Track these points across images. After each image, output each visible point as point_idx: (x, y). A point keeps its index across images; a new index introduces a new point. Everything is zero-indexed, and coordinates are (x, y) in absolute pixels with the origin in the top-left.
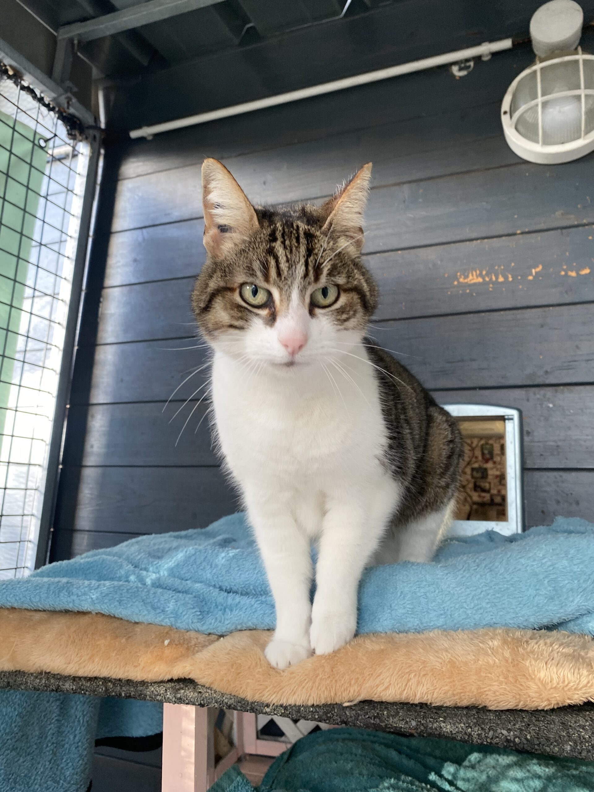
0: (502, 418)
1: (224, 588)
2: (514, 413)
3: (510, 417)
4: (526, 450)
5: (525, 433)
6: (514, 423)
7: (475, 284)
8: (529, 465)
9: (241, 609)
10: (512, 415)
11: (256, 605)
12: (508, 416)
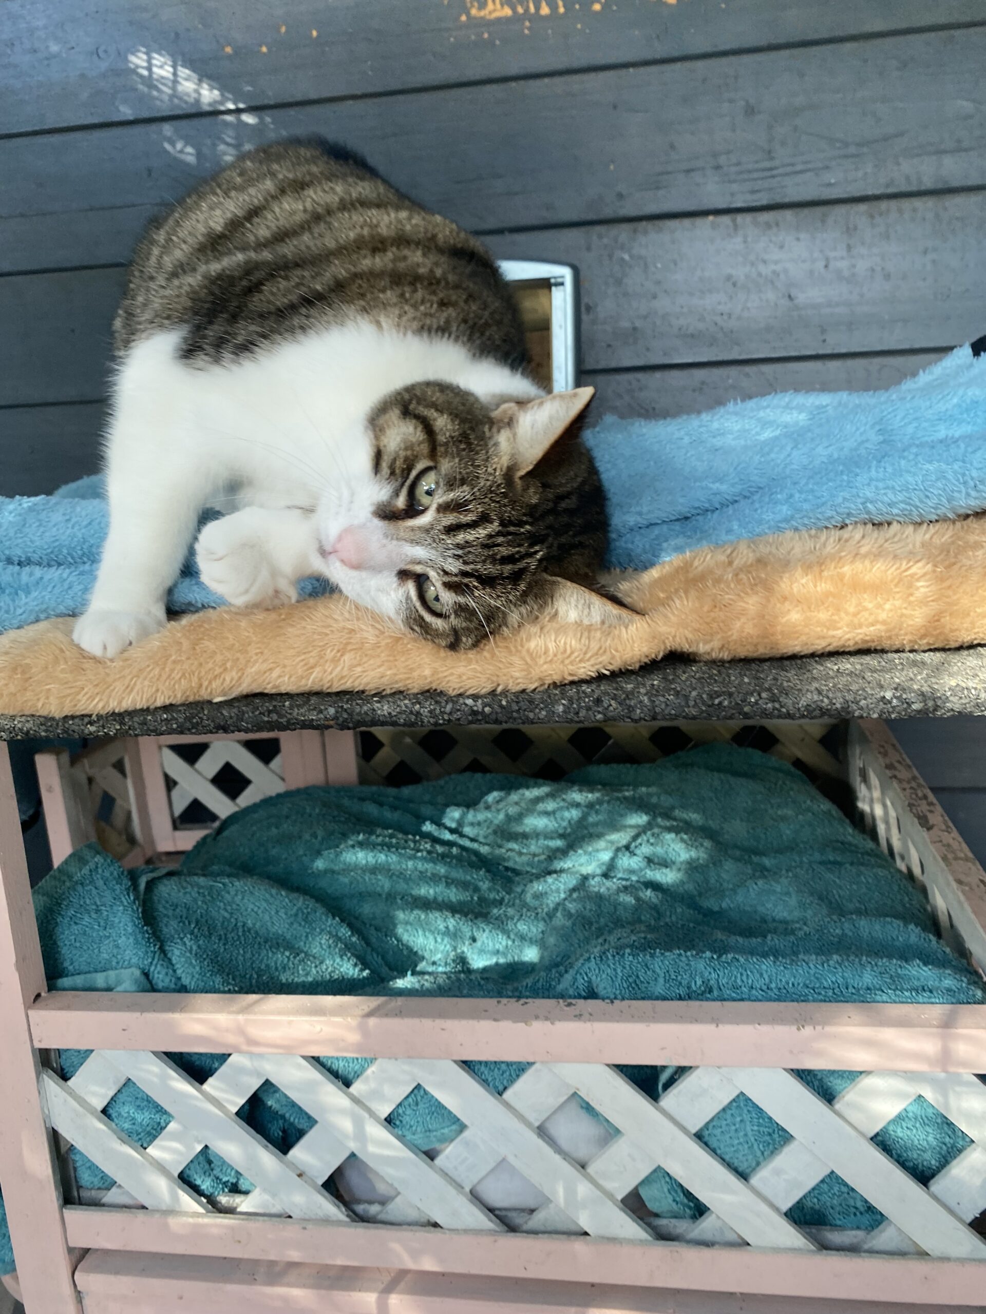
0: (546, 284)
1: (16, 559)
2: (565, 273)
3: (560, 280)
4: (583, 339)
5: (583, 309)
6: (565, 291)
7: (499, 20)
8: (590, 365)
9: (45, 588)
10: (562, 277)
11: (70, 579)
12: (555, 278)
